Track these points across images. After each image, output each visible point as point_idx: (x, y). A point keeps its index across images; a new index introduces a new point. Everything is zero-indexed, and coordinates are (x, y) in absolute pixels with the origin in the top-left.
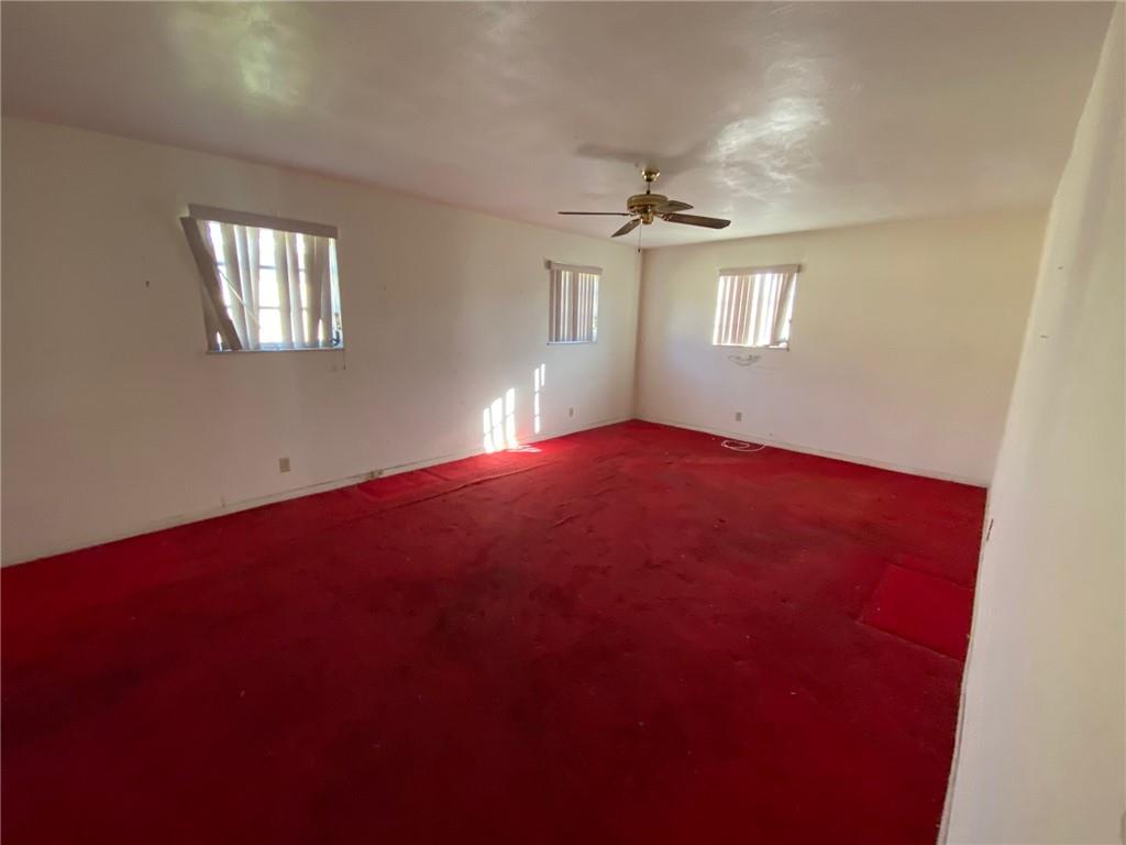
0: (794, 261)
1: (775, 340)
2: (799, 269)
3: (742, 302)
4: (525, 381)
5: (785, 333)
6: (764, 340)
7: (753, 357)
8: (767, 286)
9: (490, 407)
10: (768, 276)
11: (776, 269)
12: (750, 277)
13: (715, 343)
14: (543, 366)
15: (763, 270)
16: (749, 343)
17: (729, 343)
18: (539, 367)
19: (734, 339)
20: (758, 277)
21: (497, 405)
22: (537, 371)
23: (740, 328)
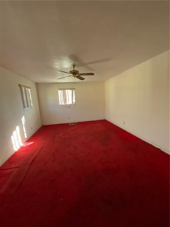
0: (73, 88)
1: (73, 103)
2: (74, 89)
3: (65, 95)
4: (20, 123)
5: (74, 101)
6: (71, 103)
7: (69, 106)
8: (69, 92)
9: (13, 135)
10: (69, 90)
11: (70, 89)
12: (65, 90)
13: (60, 104)
14: (23, 117)
15: (67, 89)
16: (68, 104)
17: (63, 104)
18: (22, 117)
19: (64, 103)
20: (67, 90)
21: (14, 133)
22: (22, 118)
23: (65, 100)
